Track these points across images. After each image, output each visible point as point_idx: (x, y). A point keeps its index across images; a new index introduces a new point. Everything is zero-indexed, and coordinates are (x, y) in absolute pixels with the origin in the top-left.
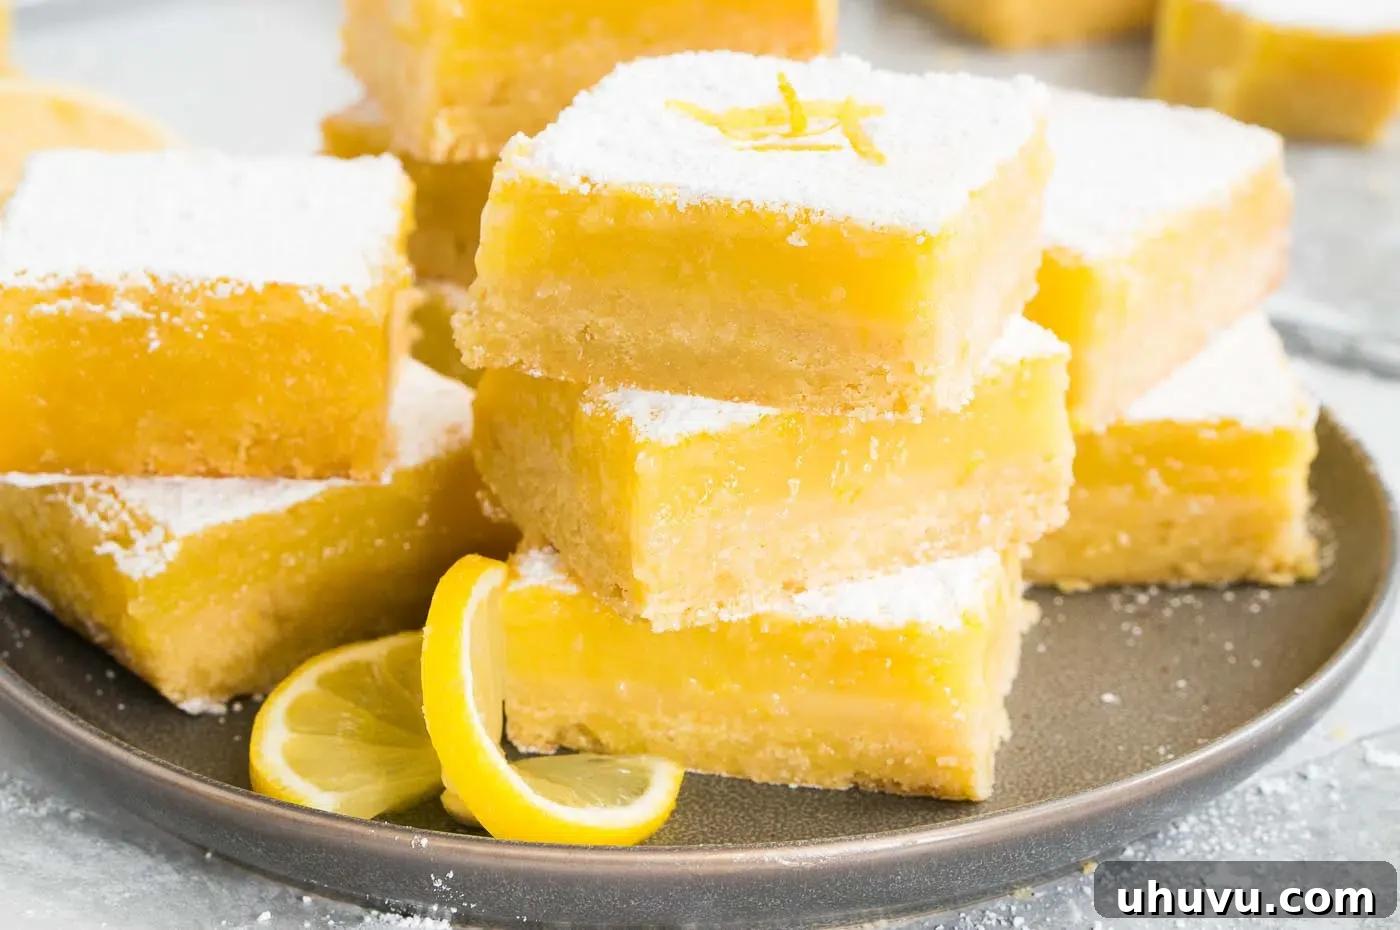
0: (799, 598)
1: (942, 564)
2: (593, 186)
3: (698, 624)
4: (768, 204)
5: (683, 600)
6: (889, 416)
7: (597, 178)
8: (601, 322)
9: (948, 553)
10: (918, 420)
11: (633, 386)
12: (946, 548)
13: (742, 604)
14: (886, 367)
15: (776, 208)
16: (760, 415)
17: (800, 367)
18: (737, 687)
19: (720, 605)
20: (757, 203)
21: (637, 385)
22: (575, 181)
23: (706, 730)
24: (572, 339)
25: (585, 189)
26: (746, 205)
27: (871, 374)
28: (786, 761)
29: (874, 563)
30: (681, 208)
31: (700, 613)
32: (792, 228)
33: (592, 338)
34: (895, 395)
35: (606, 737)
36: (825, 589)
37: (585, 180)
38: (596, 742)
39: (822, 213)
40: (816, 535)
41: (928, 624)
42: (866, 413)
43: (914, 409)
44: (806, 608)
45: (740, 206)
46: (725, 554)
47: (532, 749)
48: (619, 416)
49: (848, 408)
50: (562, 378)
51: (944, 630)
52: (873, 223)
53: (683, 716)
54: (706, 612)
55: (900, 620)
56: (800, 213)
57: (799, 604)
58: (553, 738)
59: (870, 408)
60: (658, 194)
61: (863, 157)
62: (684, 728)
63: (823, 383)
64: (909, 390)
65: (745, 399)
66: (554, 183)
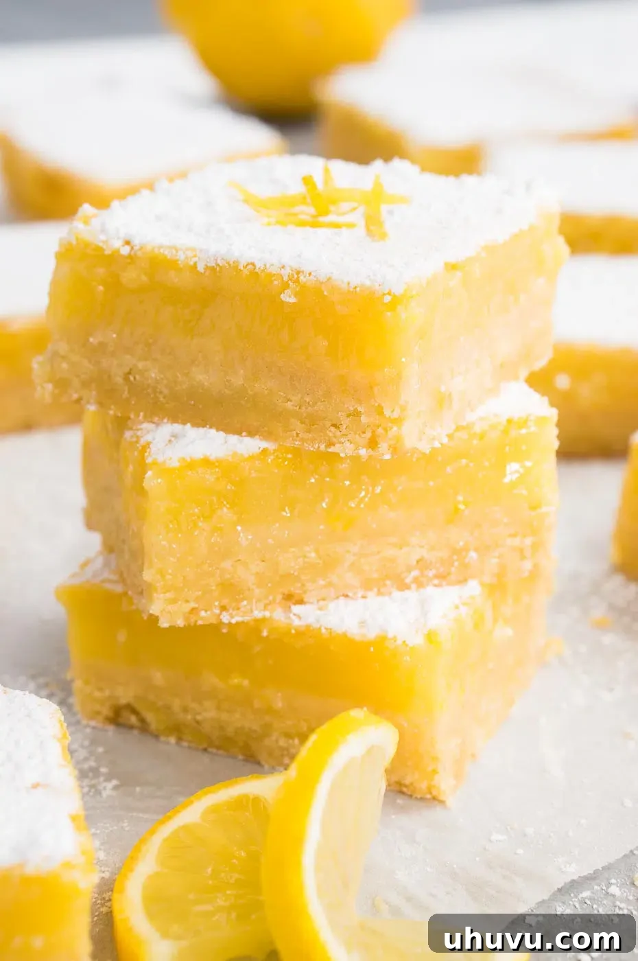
0: (296, 609)
1: (430, 590)
2: (132, 248)
3: (200, 622)
4: (268, 266)
5: (187, 601)
6: (363, 452)
7: (136, 242)
8: (140, 365)
9: (436, 582)
10: (387, 457)
11: (165, 420)
12: (437, 576)
13: (242, 609)
14: (359, 409)
15: (274, 270)
16: (260, 448)
17: (295, 408)
18: (246, 683)
19: (223, 608)
20: (259, 265)
21: (168, 420)
22: (117, 244)
23: (224, 716)
24: (119, 380)
25: (125, 251)
26: (250, 267)
27: (348, 416)
28: (287, 749)
29: (367, 585)
30: (201, 268)
31: (203, 614)
32: (285, 286)
33: (135, 378)
34: (368, 435)
35: (150, 717)
36: (322, 603)
37: (128, 243)
38: (142, 720)
39: (310, 274)
40: (313, 555)
41: (395, 639)
42: (344, 449)
43: (383, 447)
44: (300, 618)
45: (245, 267)
46: (227, 564)
47: (93, 723)
48: (143, 441)
49: (331, 444)
50: (111, 412)
51: (407, 645)
52: (349, 284)
53: (207, 704)
54: (209, 613)
55: (372, 634)
56: (293, 274)
57: (295, 615)
58: (111, 714)
59: (348, 444)
60: (181, 256)
61: (369, 233)
62: (208, 713)
63: (312, 422)
64: (380, 430)
65: (251, 434)
66: (101, 244)
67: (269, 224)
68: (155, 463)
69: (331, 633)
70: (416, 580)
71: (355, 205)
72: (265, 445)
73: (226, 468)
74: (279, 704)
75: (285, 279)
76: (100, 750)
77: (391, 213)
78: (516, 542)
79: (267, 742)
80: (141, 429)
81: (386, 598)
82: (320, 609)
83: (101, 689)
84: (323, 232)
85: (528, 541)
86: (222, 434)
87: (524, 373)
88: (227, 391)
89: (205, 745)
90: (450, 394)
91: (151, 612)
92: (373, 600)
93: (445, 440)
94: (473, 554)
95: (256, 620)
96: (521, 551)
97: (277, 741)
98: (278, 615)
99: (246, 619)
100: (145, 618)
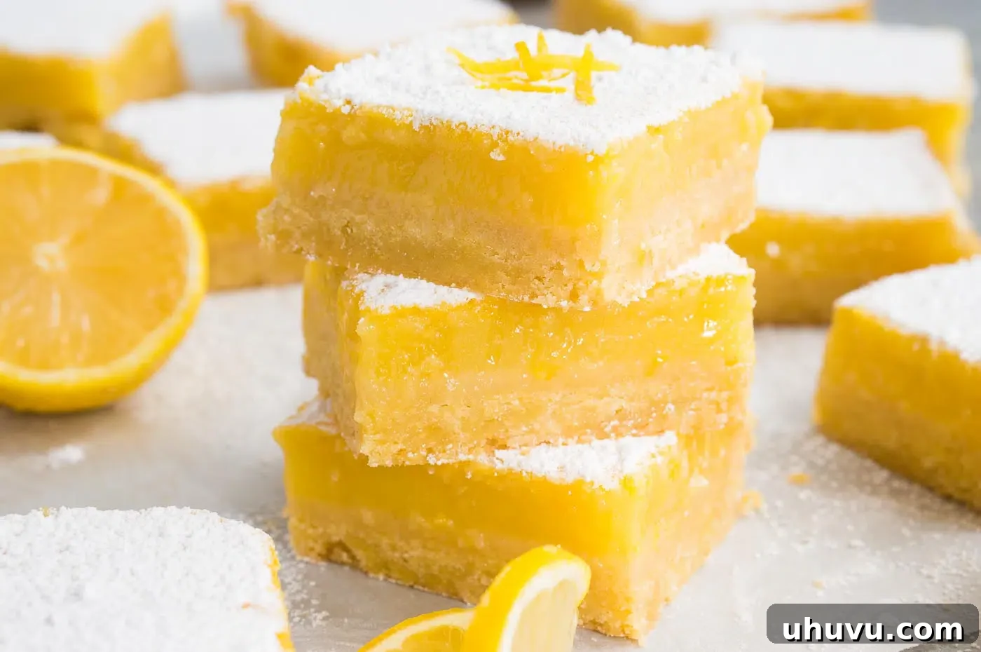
0: (499, 453)
1: (627, 440)
2: (353, 108)
3: (407, 463)
4: (479, 126)
5: (396, 443)
6: (564, 303)
7: (356, 101)
8: (358, 218)
9: (634, 431)
10: (587, 309)
11: (380, 271)
12: (635, 427)
13: (448, 452)
14: (562, 263)
15: (484, 129)
16: (467, 299)
17: (502, 261)
19: (430, 451)
20: (471, 125)
21: (382, 271)
22: (339, 103)
24: (337, 232)
25: (346, 110)
26: (461, 126)
27: (551, 269)
29: (569, 432)
30: (416, 127)
31: (410, 455)
32: (494, 145)
33: (352, 231)
34: (570, 287)
35: (359, 554)
36: (524, 448)
37: (349, 102)
38: (353, 557)
39: (518, 134)
40: (517, 402)
41: (592, 483)
42: (547, 301)
43: (584, 298)
44: (502, 461)
45: (457, 127)
46: (434, 409)
47: (306, 559)
48: (357, 290)
49: (534, 296)
50: (329, 263)
51: (603, 490)
52: (554, 143)
53: (415, 543)
54: (415, 454)
55: (570, 478)
56: (502, 136)
57: (497, 459)
58: (324, 552)
59: (549, 296)
60: (398, 115)
61: (578, 98)
62: (415, 552)
63: (517, 275)
64: (581, 284)
65: (460, 285)
66: (323, 103)
67: (483, 87)
68: (368, 310)
69: (531, 478)
70: (615, 429)
71: (566, 71)
72: (472, 296)
73: (436, 318)
74: (481, 544)
75: (495, 138)
76: (313, 584)
77: (600, 79)
78: (713, 395)
79: (469, 580)
80: (356, 279)
81: (586, 446)
82: (523, 454)
83: (314, 527)
84: (533, 96)
85: (725, 395)
86: (432, 285)
87: (725, 235)
88: (438, 244)
89: (411, 583)
90: (650, 251)
91: (361, 451)
92: (573, 447)
93: (644, 295)
94: (671, 407)
95: (461, 463)
96: (718, 404)
97: (479, 580)
98: (482, 459)
99: (451, 461)
100: (356, 458)
